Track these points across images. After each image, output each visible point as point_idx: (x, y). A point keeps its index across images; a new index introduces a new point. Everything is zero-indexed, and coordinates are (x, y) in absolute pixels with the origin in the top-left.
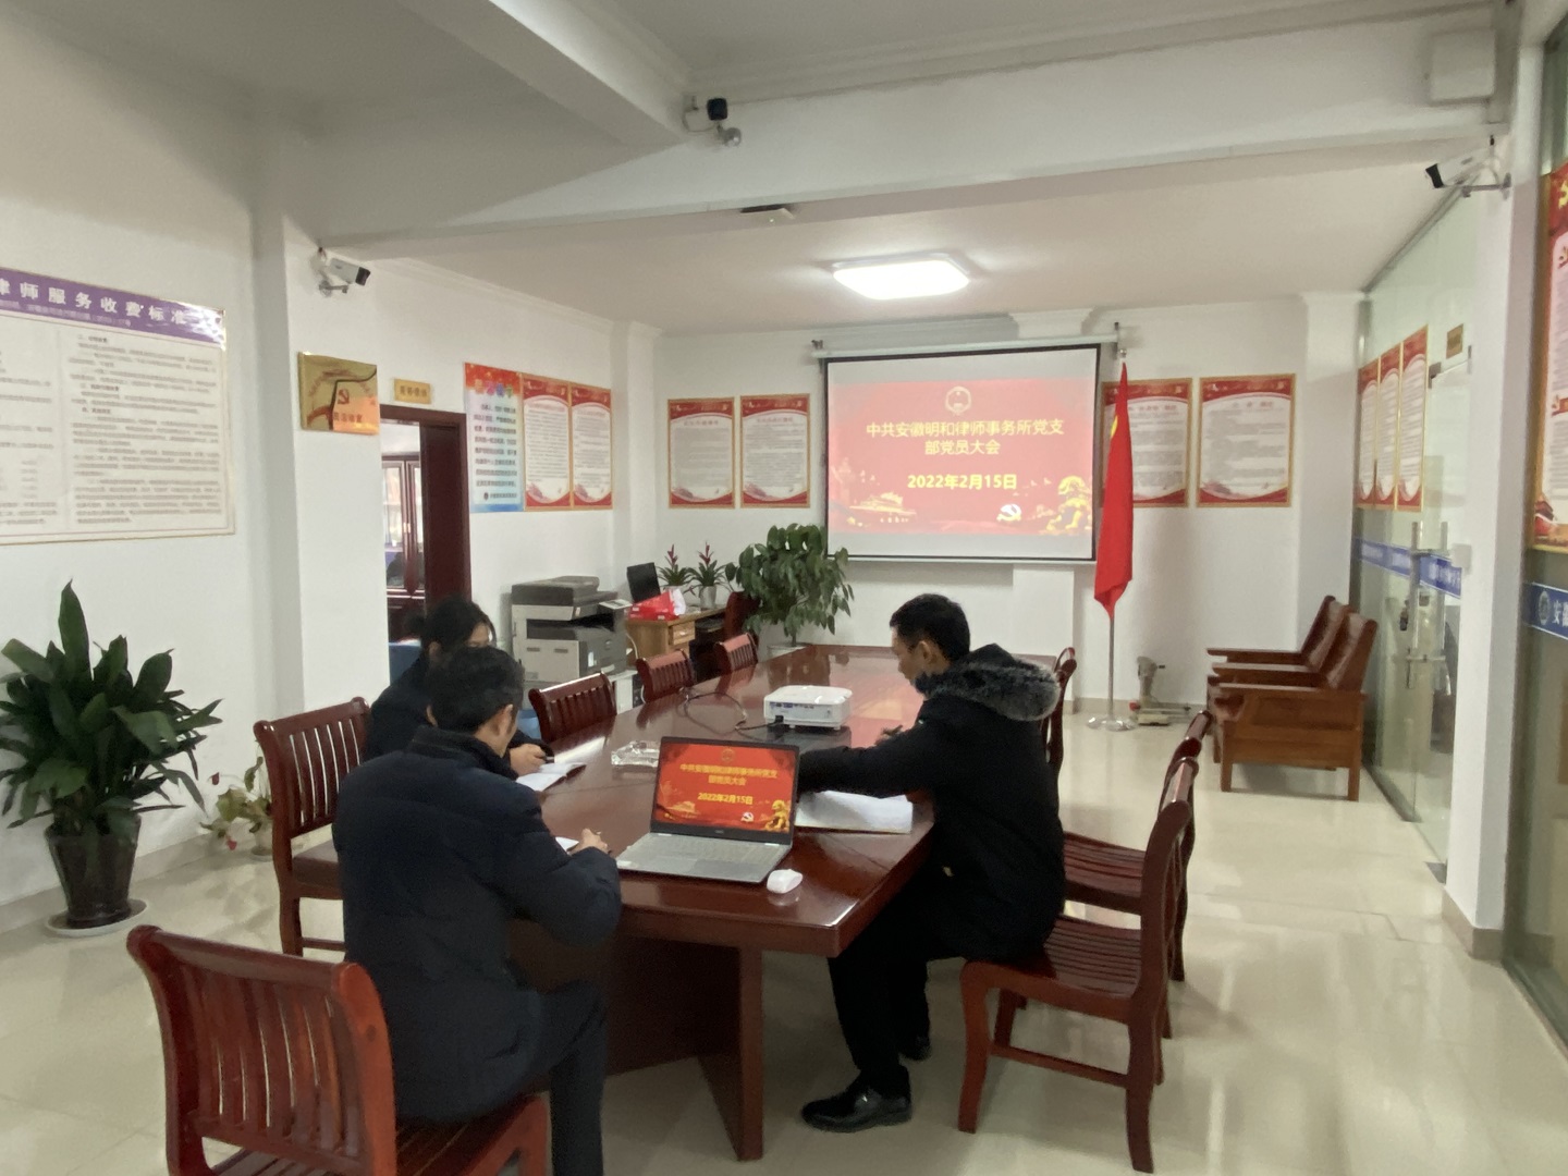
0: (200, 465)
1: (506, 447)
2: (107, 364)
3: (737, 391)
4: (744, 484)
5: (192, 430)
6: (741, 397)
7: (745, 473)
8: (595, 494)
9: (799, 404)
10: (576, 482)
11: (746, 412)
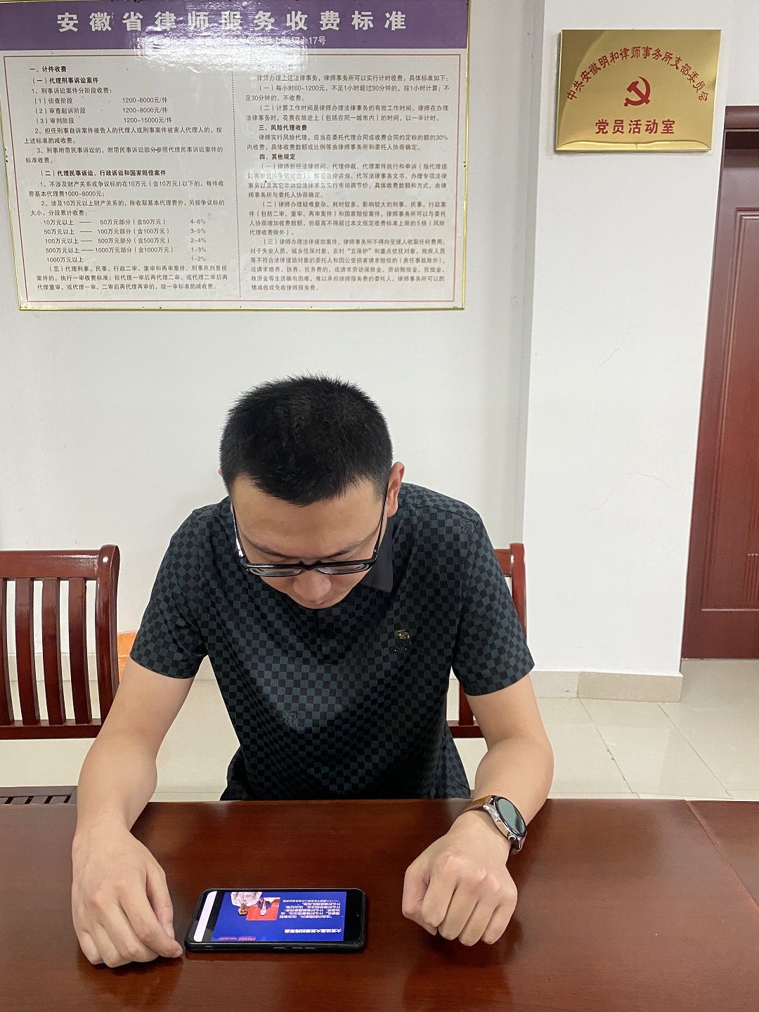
0: (416, 218)
2: (292, 98)
5: (408, 173)
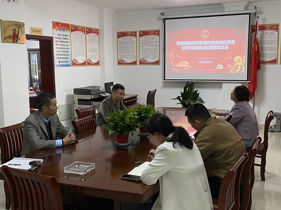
1: (65, 47)
3: (138, 29)
4: (140, 58)
6: (139, 31)
7: (140, 54)
8: (94, 61)
9: (157, 33)
10: (88, 57)
11: (141, 35)
